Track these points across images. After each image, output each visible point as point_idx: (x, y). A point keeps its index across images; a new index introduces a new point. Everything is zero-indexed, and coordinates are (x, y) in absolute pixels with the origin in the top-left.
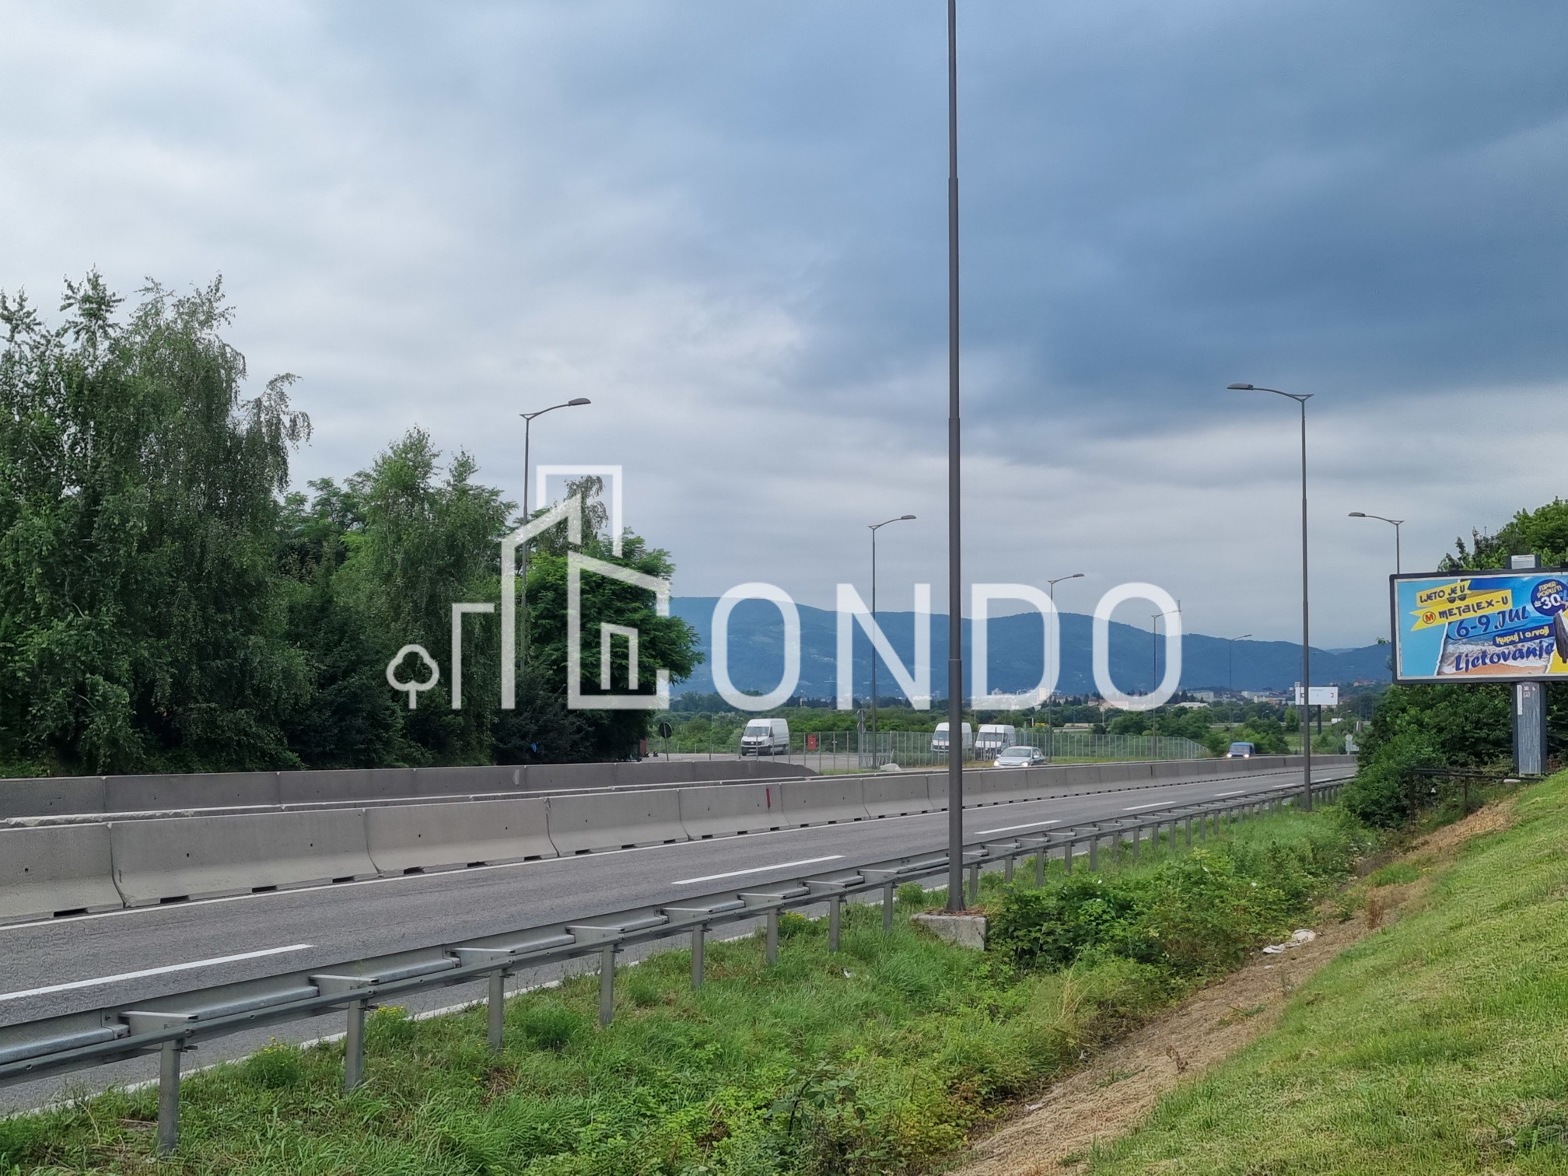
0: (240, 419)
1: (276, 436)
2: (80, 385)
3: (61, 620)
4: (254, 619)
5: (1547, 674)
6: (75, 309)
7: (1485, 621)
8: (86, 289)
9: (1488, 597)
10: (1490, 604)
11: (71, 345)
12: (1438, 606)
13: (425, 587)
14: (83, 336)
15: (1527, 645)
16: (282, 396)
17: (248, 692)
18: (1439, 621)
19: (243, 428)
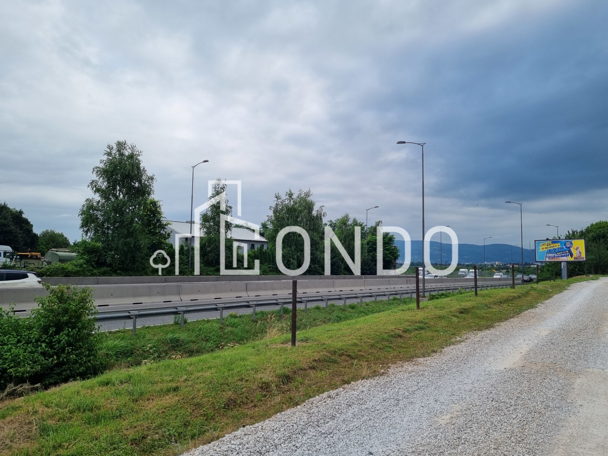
0: (314, 213)
1: (321, 216)
2: (288, 209)
3: (285, 249)
4: (317, 249)
5: (568, 260)
6: (288, 196)
7: (555, 249)
8: (289, 192)
9: (555, 245)
10: (556, 246)
11: (287, 202)
12: (545, 247)
13: (347, 242)
14: (289, 200)
15: (564, 254)
16: (322, 209)
17: (316, 261)
18: (545, 249)
19: (315, 215)
